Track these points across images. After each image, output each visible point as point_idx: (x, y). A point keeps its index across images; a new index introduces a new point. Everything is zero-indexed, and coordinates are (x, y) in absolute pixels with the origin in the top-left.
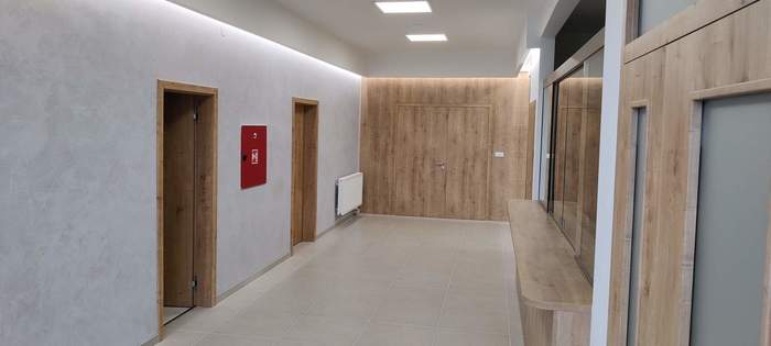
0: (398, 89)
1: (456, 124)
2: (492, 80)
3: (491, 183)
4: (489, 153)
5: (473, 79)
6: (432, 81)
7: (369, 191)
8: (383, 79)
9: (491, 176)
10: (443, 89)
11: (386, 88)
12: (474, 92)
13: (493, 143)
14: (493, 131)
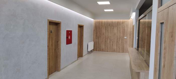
0: (102, 22)
1: (115, 31)
2: (124, 20)
3: (123, 44)
4: (123, 37)
5: (119, 20)
6: (110, 20)
7: (95, 46)
8: (98, 20)
9: (123, 43)
10: (112, 22)
11: (99, 22)
13: (124, 35)
14: (124, 32)
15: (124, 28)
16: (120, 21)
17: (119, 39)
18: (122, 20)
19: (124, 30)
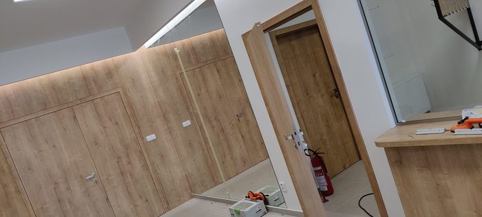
1: (89, 123)
2: (109, 61)
3: (155, 171)
4: (140, 140)
5: (87, 66)
6: (35, 81)
9: (153, 164)
10: (54, 87)
12: (95, 81)
13: (139, 128)
14: (134, 115)
15: (126, 94)
16: (93, 69)
18: (98, 64)
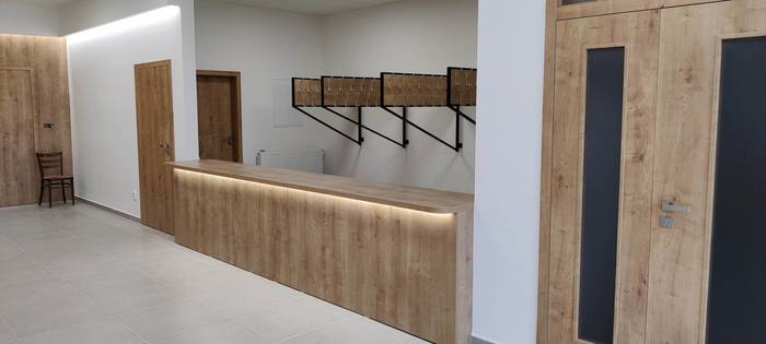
2: (30, 37)
12: (8, 52)
13: (39, 112)
14: (38, 98)
15: (36, 75)
16: (9, 40)
17: (17, 135)
18: (17, 37)
19: (38, 87)
